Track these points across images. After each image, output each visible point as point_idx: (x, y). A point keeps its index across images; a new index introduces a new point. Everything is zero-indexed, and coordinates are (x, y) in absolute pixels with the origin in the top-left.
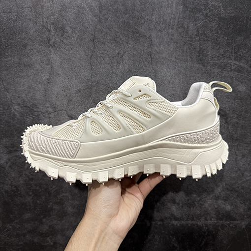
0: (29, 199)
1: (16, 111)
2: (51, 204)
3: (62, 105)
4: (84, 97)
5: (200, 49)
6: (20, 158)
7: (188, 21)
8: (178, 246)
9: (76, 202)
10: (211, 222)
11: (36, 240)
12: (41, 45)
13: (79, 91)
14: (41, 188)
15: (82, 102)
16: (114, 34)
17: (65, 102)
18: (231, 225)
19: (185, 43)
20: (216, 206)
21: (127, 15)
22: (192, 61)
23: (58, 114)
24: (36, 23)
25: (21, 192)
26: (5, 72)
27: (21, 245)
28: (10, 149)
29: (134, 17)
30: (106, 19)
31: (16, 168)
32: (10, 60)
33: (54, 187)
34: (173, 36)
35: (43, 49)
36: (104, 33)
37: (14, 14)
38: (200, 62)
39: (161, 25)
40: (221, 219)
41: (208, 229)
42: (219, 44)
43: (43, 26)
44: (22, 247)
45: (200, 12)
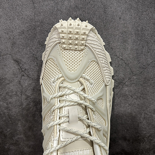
2: (8, 145)
3: (7, 49)
4: (28, 39)
9: (31, 143)
13: (23, 32)
15: (26, 44)
17: (9, 45)
23: (3, 58)
33: (8, 130)
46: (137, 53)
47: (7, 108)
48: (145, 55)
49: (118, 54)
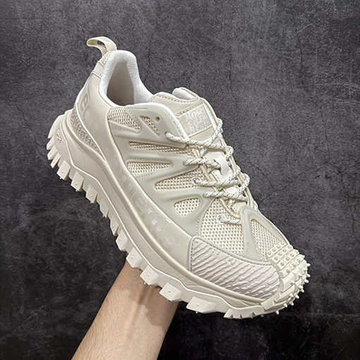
0: (60, 277)
1: (42, 155)
2: (90, 283)
5: (302, 66)
6: (48, 220)
7: (284, 26)
8: (268, 347)
10: (316, 314)
11: (70, 333)
12: (76, 64)
14: (77, 262)
16: (178, 47)
18: (345, 320)
19: (280, 58)
20: (323, 292)
21: (197, 19)
22: (290, 84)
24: (68, 32)
25: (49, 267)
26: (26, 102)
27: (50, 338)
28: (34, 207)
29: (207, 22)
30: (167, 25)
31: (42, 234)
32: (33, 85)
33: (94, 261)
34: (263, 48)
35: (78, 69)
36: (163, 46)
37: (38, 21)
38: (301, 85)
39: (245, 32)
40: (330, 311)
41: (312, 324)
42: (330, 59)
43: (79, 37)
44: (51, 341)
45: (302, 12)
46: (279, 161)
47: (97, 228)
48: (290, 164)
49: (253, 161)
